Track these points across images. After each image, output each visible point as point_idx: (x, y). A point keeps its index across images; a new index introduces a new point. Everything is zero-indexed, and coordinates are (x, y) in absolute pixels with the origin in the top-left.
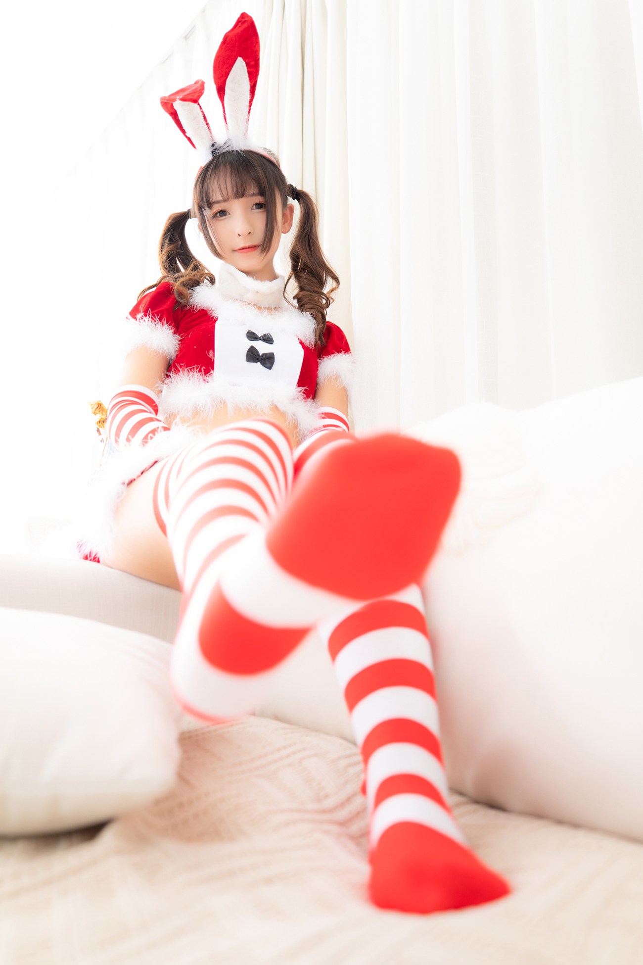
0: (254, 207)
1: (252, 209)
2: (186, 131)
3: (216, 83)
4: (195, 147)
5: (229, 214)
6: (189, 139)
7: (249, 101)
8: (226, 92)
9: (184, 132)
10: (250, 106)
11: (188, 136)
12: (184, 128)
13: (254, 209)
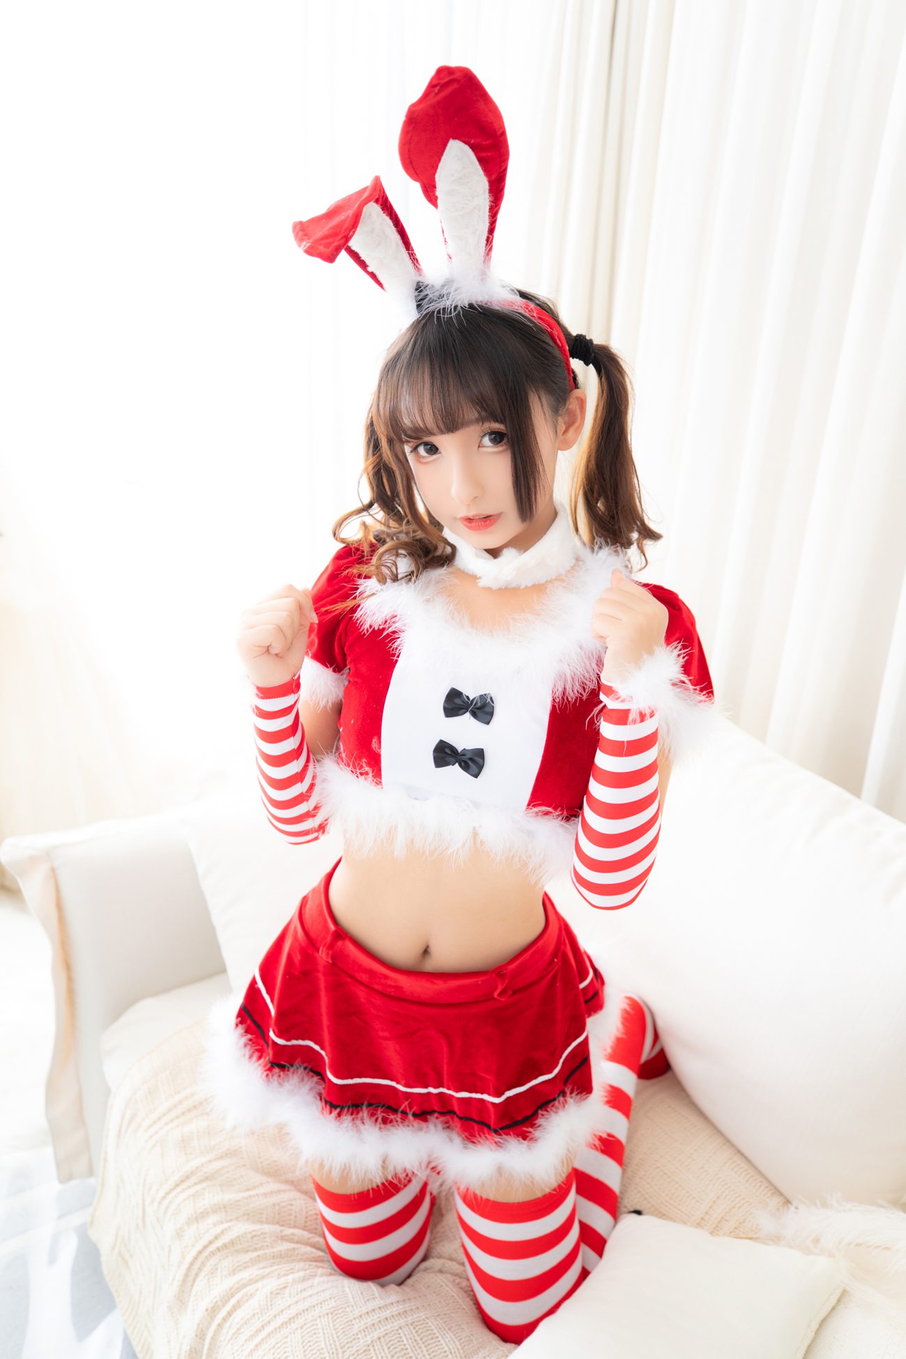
0: (486, 440)
2: (368, 262)
11: (370, 271)
13: (483, 446)
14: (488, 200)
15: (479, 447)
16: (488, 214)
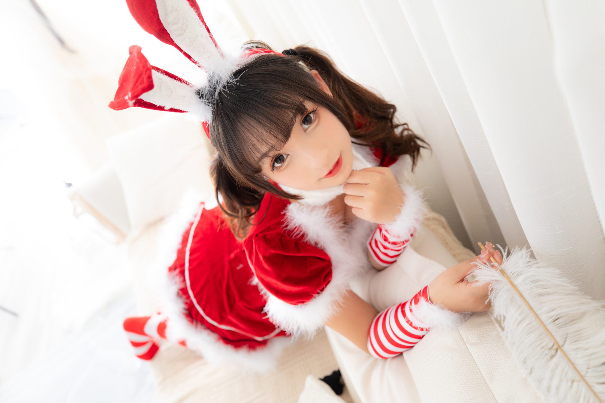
0: (306, 126)
1: (305, 130)
2: (162, 105)
3: (150, 32)
4: (183, 112)
5: (288, 155)
6: (172, 110)
7: (198, 17)
8: (168, 31)
9: (161, 108)
10: (203, 21)
11: (168, 109)
12: (158, 105)
13: (307, 129)
14: (194, 12)
15: (305, 131)
16: (200, 21)
